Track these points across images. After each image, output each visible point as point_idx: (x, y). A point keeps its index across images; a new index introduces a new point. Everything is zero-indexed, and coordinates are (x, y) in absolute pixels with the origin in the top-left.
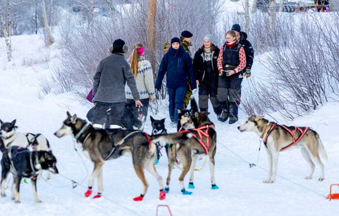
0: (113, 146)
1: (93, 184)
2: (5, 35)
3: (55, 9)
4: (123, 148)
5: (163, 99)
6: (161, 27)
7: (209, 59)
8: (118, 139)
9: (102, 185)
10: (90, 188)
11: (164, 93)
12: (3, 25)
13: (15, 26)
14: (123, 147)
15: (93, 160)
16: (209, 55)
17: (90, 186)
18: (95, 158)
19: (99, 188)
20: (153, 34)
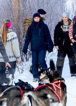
5: (27, 61)
6: (24, 6)
7: (67, 30)
11: (28, 57)
16: (67, 27)
20: (18, 12)
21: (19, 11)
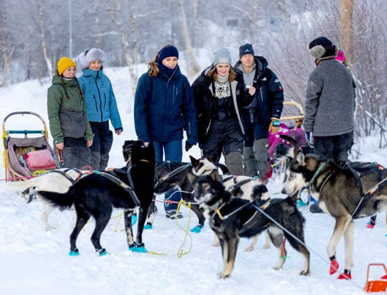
0: (362, 195)
1: (335, 253)
2: (128, 62)
3: (200, 22)
4: (378, 198)
8: (371, 183)
9: (351, 257)
10: (333, 258)
12: (125, 47)
13: (142, 50)
14: (379, 195)
15: (333, 215)
16: (225, 86)
17: (331, 256)
18: (336, 213)
19: (347, 262)
20: (349, 40)
21: (352, 38)
